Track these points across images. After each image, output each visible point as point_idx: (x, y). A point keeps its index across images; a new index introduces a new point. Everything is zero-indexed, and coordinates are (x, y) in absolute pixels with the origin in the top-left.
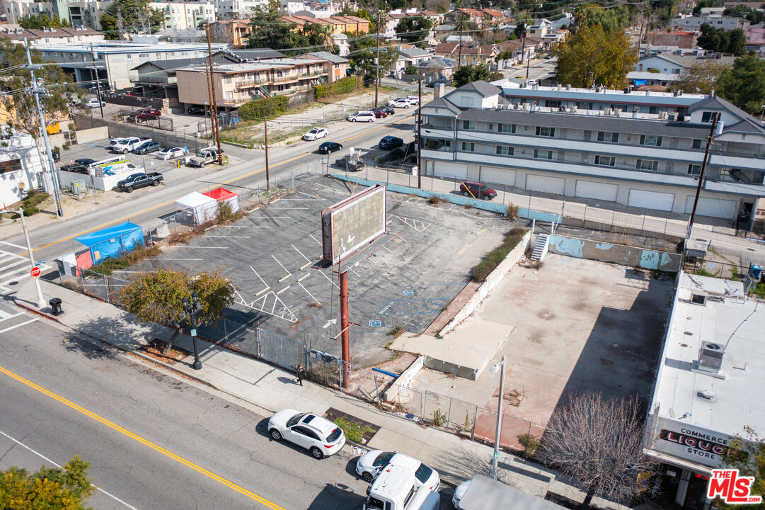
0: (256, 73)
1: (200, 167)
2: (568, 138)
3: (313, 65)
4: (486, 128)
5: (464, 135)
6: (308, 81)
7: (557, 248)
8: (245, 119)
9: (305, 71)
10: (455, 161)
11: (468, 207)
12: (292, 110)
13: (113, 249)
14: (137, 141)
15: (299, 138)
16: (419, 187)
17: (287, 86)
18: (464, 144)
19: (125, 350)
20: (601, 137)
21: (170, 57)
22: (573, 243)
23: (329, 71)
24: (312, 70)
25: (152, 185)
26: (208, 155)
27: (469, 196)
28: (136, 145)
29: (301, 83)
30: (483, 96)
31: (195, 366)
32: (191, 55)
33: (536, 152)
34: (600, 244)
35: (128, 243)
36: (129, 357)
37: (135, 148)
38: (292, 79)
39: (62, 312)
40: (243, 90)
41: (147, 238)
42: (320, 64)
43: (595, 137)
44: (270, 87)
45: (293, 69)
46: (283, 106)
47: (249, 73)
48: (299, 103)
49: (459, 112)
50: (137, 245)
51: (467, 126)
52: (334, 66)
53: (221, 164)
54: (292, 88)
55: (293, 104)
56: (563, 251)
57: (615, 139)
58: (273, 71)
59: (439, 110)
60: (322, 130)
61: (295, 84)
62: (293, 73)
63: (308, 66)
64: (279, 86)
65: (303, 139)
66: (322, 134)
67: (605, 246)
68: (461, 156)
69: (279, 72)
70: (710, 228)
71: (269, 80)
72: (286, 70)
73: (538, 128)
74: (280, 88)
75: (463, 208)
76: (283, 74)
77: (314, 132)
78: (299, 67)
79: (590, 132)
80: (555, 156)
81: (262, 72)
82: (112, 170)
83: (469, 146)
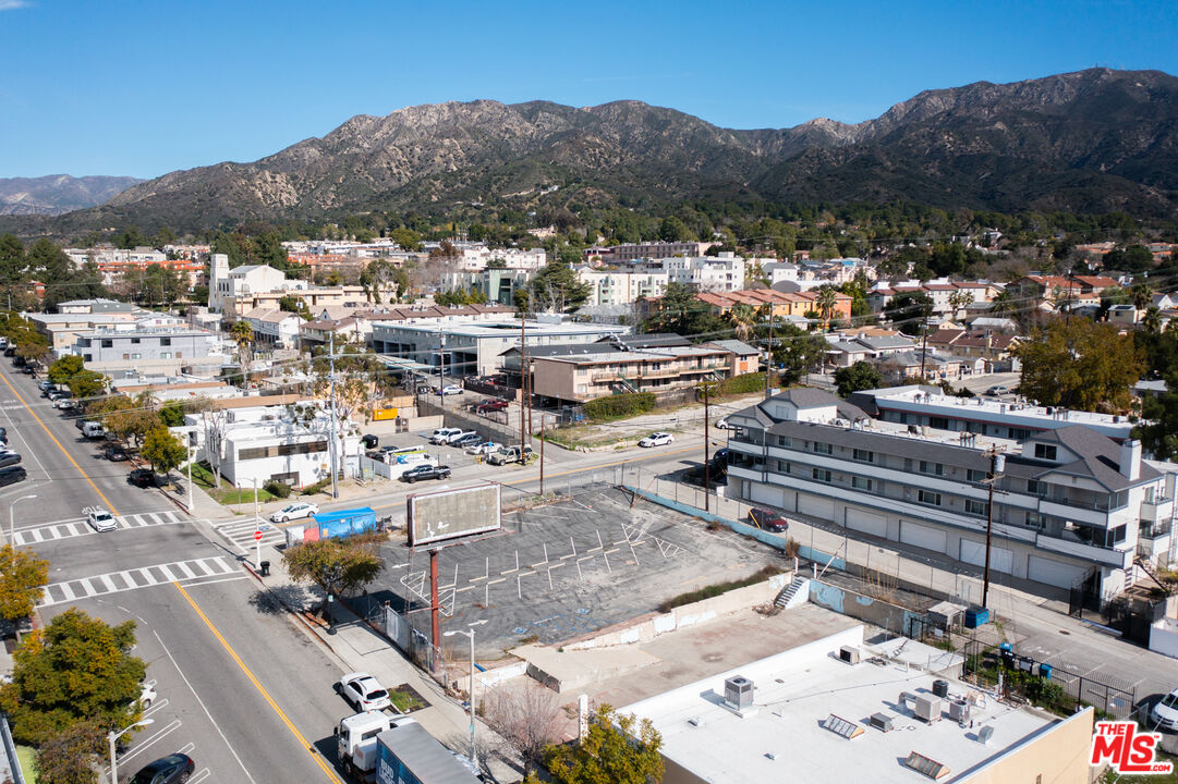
0: (622, 365)
1: (499, 465)
2: (888, 464)
3: (709, 356)
4: (801, 446)
5: (776, 452)
6: (698, 376)
7: (819, 598)
8: (592, 417)
9: (694, 363)
10: (766, 483)
11: (749, 538)
12: (660, 410)
13: (342, 529)
14: (458, 433)
15: (635, 442)
16: (707, 509)
17: (666, 381)
18: (780, 463)
19: (290, 611)
20: (923, 469)
21: (555, 342)
22: (833, 592)
23: (732, 364)
24: (706, 362)
25: (438, 478)
26: (512, 453)
27: (755, 525)
28: (454, 438)
29: (688, 377)
30: (797, 407)
31: (330, 632)
32: (581, 340)
33: (855, 482)
34: (861, 598)
35: (359, 526)
36: (290, 617)
37: (452, 440)
38: (674, 372)
39: (269, 574)
40: (601, 384)
41: (380, 524)
42: (721, 356)
43: (916, 467)
44: (640, 382)
45: (676, 360)
46: (648, 404)
47: (612, 365)
48: (673, 402)
49: (772, 424)
50: (367, 530)
51: (782, 443)
52: (738, 360)
53: (523, 464)
54: (673, 384)
55: (664, 403)
56: (824, 602)
57: (939, 472)
58: (645, 363)
59: (749, 420)
60: (664, 436)
61: (677, 379)
62: (674, 366)
63: (700, 358)
64: (654, 380)
65: (639, 445)
66: (664, 440)
67: (866, 601)
68: (773, 478)
69: (656, 364)
70: (1041, 600)
71: (639, 373)
72: (666, 362)
73: (855, 451)
74: (655, 382)
75: (742, 540)
76: (662, 366)
77: (654, 437)
78: (686, 359)
79: (910, 460)
80: (875, 486)
81: (631, 363)
82: (406, 460)
83: (785, 467)
